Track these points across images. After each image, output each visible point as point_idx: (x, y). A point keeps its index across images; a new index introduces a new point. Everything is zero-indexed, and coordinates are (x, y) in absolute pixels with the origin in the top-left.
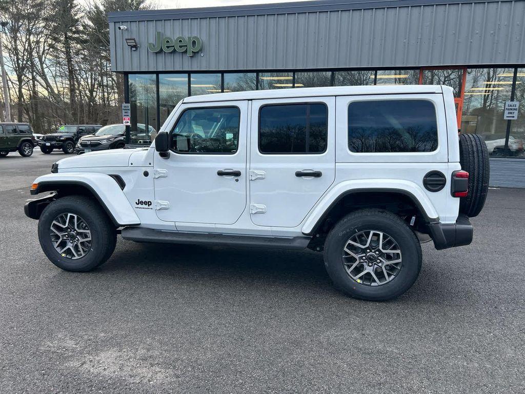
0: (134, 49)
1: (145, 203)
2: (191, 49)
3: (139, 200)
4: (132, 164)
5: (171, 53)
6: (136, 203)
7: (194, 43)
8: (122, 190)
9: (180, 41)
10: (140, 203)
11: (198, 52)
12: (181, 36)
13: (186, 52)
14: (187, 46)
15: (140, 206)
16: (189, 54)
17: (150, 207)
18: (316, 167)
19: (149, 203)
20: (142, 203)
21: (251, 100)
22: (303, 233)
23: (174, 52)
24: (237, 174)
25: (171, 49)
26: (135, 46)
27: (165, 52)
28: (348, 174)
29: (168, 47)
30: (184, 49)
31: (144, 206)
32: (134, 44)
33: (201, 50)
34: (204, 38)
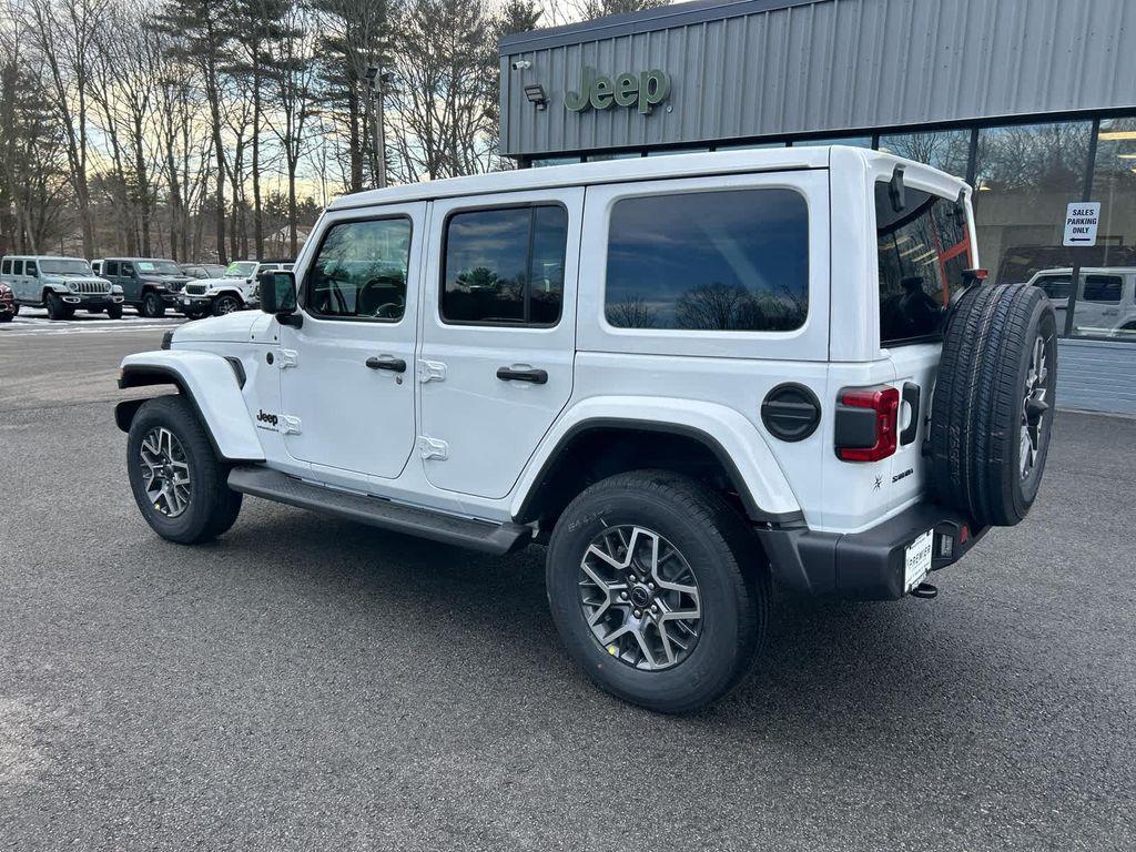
0: (540, 107)
2: (646, 99)
5: (608, 109)
7: (653, 84)
9: (626, 83)
11: (660, 104)
12: (629, 72)
13: (635, 106)
14: (637, 92)
16: (643, 109)
23: (614, 107)
25: (608, 102)
26: (543, 102)
27: (597, 110)
29: (602, 98)
30: (631, 100)
32: (540, 96)
33: (667, 99)
34: (676, 70)
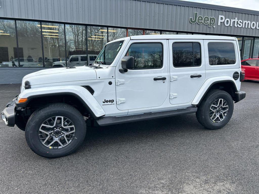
1: (110, 101)
3: (105, 100)
4: (99, 78)
6: (103, 102)
8: (92, 95)
10: (106, 101)
15: (106, 103)
17: (113, 103)
18: (198, 73)
19: (112, 101)
20: (107, 101)
21: (168, 39)
22: (192, 105)
24: (164, 79)
28: (210, 75)
31: (109, 103)
